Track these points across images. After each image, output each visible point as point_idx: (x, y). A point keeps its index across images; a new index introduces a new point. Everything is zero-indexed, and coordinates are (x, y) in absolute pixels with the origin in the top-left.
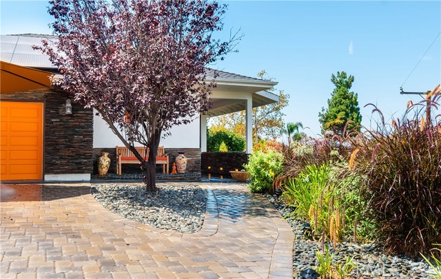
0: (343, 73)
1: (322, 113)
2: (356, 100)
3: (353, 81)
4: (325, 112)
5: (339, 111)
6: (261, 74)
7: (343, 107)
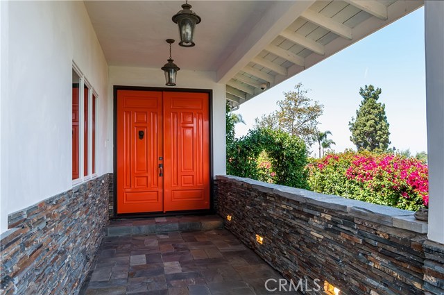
0: (371, 86)
1: (352, 122)
2: (383, 109)
3: (380, 93)
4: (355, 121)
5: (368, 120)
6: (298, 86)
7: (372, 116)
